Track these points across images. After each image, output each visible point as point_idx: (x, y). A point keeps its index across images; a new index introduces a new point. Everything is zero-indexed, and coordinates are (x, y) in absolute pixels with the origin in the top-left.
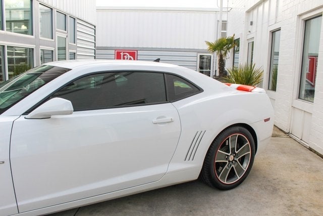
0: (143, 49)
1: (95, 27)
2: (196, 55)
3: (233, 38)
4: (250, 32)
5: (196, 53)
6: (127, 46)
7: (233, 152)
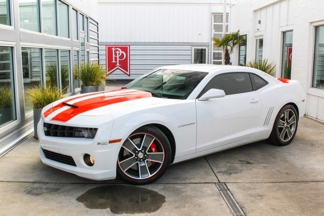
0: (136, 44)
1: (98, 24)
2: (190, 49)
3: (237, 34)
4: (258, 29)
5: (190, 46)
6: (118, 41)
7: (287, 122)
